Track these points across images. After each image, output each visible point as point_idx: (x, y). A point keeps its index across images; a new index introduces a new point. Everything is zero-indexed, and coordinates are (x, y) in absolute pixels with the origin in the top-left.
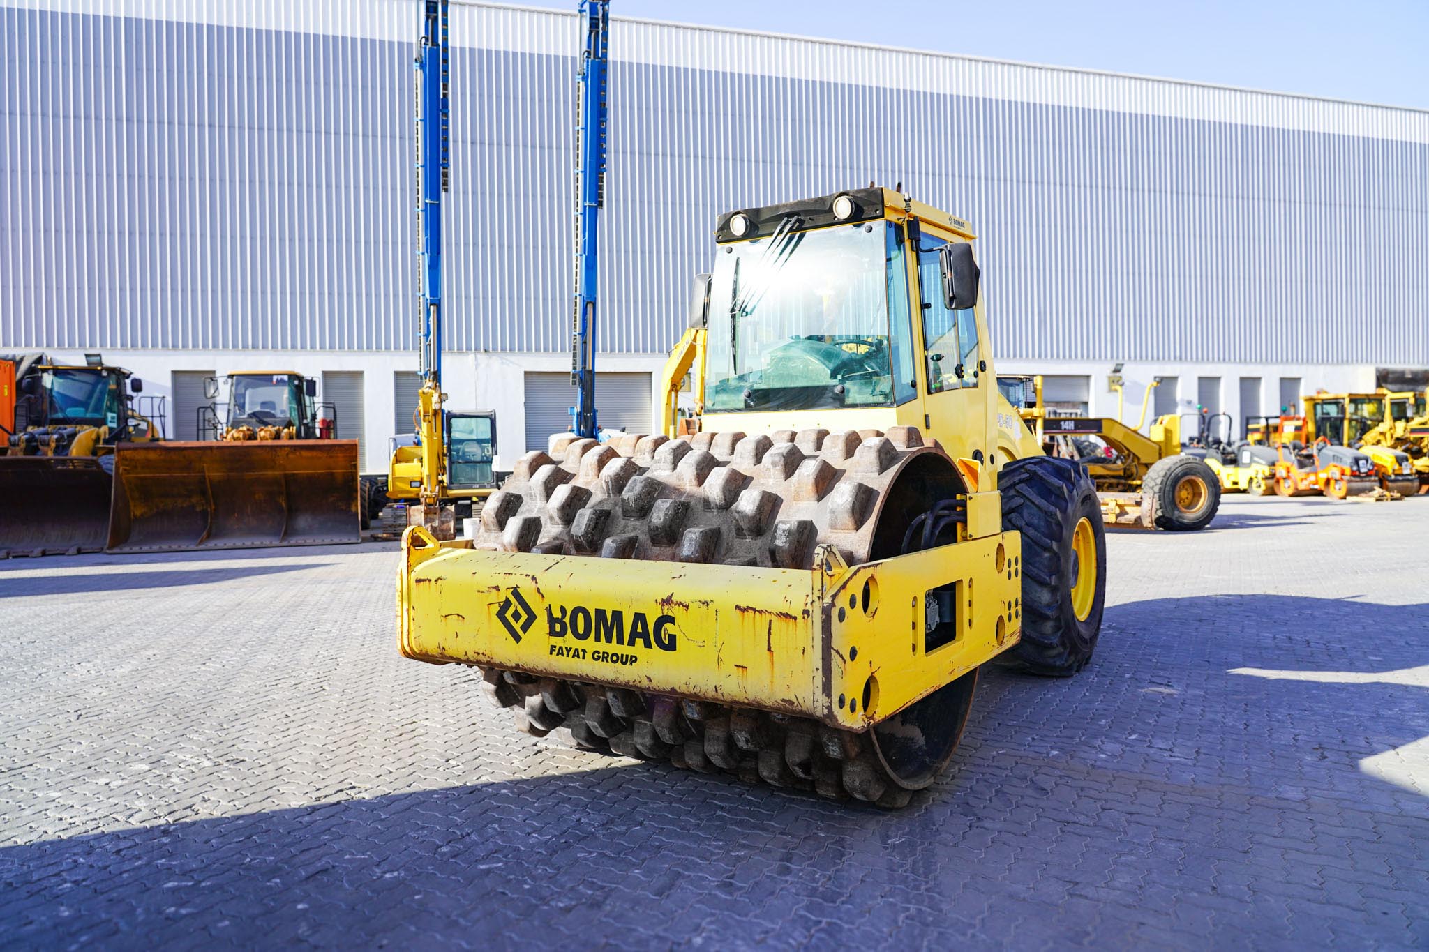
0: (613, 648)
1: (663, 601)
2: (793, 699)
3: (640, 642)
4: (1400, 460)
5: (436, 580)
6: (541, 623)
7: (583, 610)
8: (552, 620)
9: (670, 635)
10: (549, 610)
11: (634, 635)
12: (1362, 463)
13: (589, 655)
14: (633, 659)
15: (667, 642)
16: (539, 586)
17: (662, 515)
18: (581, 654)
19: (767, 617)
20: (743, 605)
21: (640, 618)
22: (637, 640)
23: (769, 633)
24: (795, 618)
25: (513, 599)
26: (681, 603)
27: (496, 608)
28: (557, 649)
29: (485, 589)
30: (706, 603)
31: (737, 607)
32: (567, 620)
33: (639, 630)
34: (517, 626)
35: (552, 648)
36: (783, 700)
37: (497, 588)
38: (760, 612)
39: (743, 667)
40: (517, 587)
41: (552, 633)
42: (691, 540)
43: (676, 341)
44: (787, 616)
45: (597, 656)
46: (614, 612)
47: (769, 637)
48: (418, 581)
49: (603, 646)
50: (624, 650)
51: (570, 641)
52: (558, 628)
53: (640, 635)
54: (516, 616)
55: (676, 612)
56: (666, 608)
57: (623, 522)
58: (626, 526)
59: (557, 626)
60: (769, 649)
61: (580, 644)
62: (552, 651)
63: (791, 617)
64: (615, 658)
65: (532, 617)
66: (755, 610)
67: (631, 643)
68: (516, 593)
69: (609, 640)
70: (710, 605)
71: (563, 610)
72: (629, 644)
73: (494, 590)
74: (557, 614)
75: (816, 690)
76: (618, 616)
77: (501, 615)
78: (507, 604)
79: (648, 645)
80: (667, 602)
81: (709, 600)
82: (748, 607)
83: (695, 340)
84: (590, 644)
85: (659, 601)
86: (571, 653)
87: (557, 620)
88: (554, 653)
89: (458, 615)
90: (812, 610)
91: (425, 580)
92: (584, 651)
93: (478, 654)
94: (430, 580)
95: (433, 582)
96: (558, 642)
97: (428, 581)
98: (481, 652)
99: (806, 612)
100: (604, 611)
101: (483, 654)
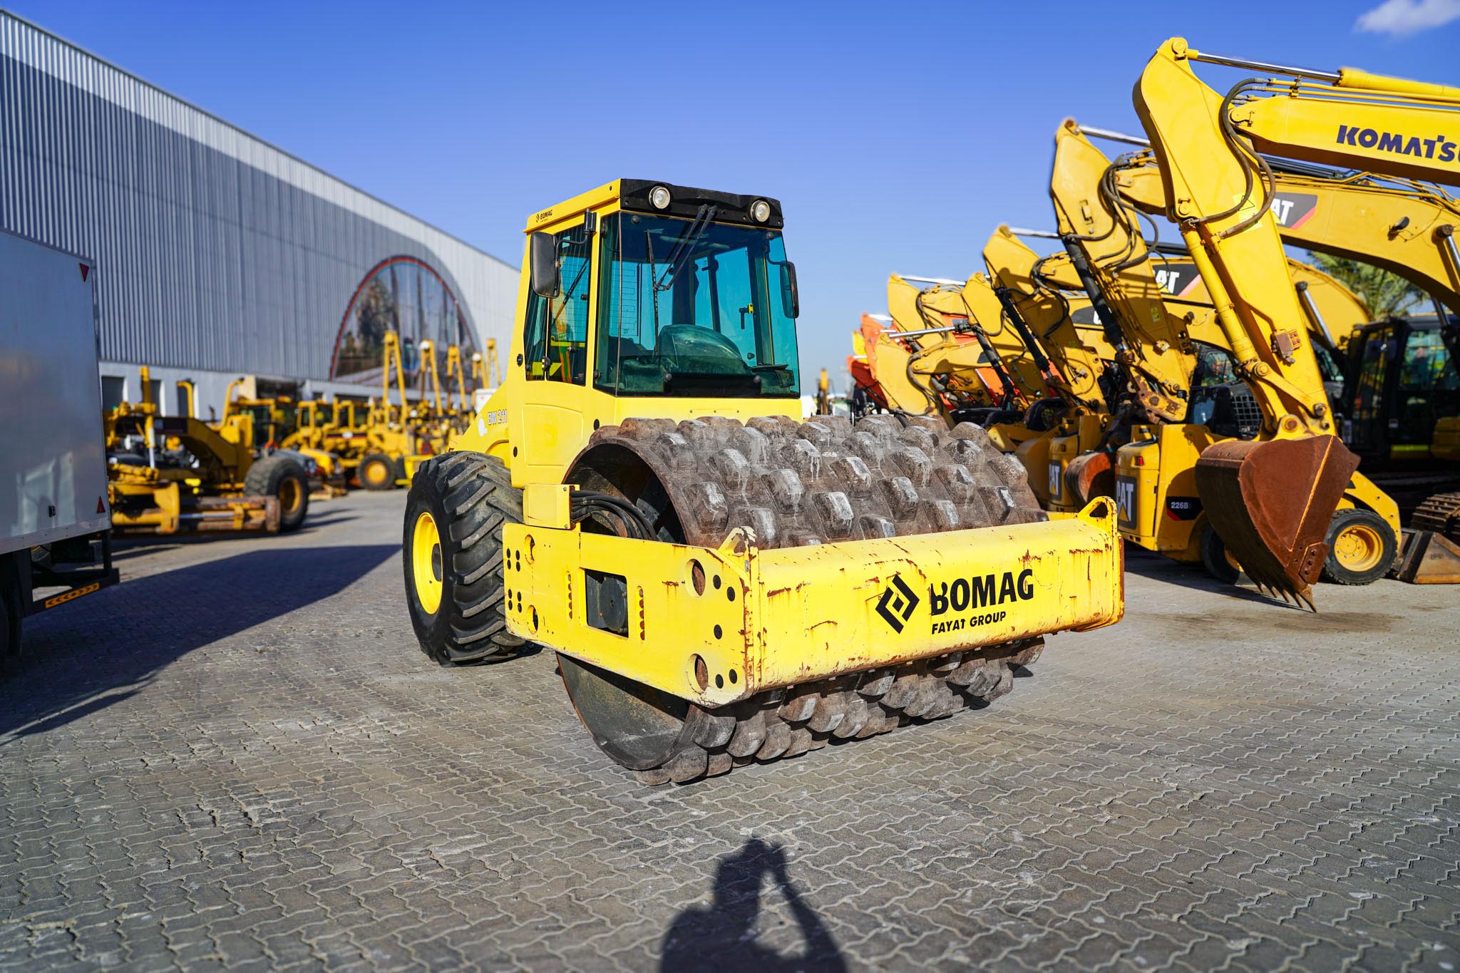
0: (987, 610)
1: (1024, 558)
3: (1007, 599)
4: (334, 461)
5: (798, 588)
6: (924, 605)
7: (962, 582)
8: (934, 599)
9: (1029, 586)
10: (931, 590)
11: (1004, 592)
12: (310, 464)
13: (967, 624)
14: (1003, 614)
15: (1027, 592)
16: (919, 568)
18: (960, 624)
19: (1087, 555)
20: (1073, 549)
21: (1008, 576)
22: (1005, 597)
23: (1089, 567)
24: (1102, 552)
25: (894, 588)
26: (1036, 557)
27: (876, 602)
28: (939, 626)
29: (862, 584)
30: (1051, 553)
31: (1071, 551)
32: (948, 595)
33: (1007, 588)
34: (898, 615)
35: (934, 627)
37: (876, 580)
38: (1084, 551)
39: (1074, 597)
40: (898, 573)
41: (935, 611)
44: (1097, 551)
45: (976, 621)
46: (987, 577)
47: (1088, 570)
48: (771, 594)
49: (981, 611)
50: (997, 609)
51: (950, 615)
52: (939, 606)
53: (1007, 592)
54: (898, 604)
55: (1032, 565)
56: (1026, 563)
59: (938, 604)
60: (1089, 579)
61: (959, 615)
62: (934, 629)
63: (1100, 551)
64: (988, 619)
65: (914, 600)
66: (1081, 551)
67: (1001, 601)
68: (898, 581)
69: (983, 604)
70: (1054, 554)
71: (944, 586)
72: (999, 603)
73: (873, 583)
74: (939, 592)
76: (991, 579)
78: (889, 593)
79: (1013, 598)
80: (1026, 557)
81: (1053, 550)
82: (1076, 550)
84: (969, 613)
85: (1021, 558)
86: (952, 627)
87: (939, 598)
88: (936, 632)
89: (829, 622)
90: (1110, 544)
91: (782, 591)
92: (963, 621)
93: (853, 659)
94: (789, 590)
95: (793, 591)
96: (939, 619)
97: (785, 592)
98: (856, 657)
99: (1107, 546)
100: (980, 578)
101: (859, 658)
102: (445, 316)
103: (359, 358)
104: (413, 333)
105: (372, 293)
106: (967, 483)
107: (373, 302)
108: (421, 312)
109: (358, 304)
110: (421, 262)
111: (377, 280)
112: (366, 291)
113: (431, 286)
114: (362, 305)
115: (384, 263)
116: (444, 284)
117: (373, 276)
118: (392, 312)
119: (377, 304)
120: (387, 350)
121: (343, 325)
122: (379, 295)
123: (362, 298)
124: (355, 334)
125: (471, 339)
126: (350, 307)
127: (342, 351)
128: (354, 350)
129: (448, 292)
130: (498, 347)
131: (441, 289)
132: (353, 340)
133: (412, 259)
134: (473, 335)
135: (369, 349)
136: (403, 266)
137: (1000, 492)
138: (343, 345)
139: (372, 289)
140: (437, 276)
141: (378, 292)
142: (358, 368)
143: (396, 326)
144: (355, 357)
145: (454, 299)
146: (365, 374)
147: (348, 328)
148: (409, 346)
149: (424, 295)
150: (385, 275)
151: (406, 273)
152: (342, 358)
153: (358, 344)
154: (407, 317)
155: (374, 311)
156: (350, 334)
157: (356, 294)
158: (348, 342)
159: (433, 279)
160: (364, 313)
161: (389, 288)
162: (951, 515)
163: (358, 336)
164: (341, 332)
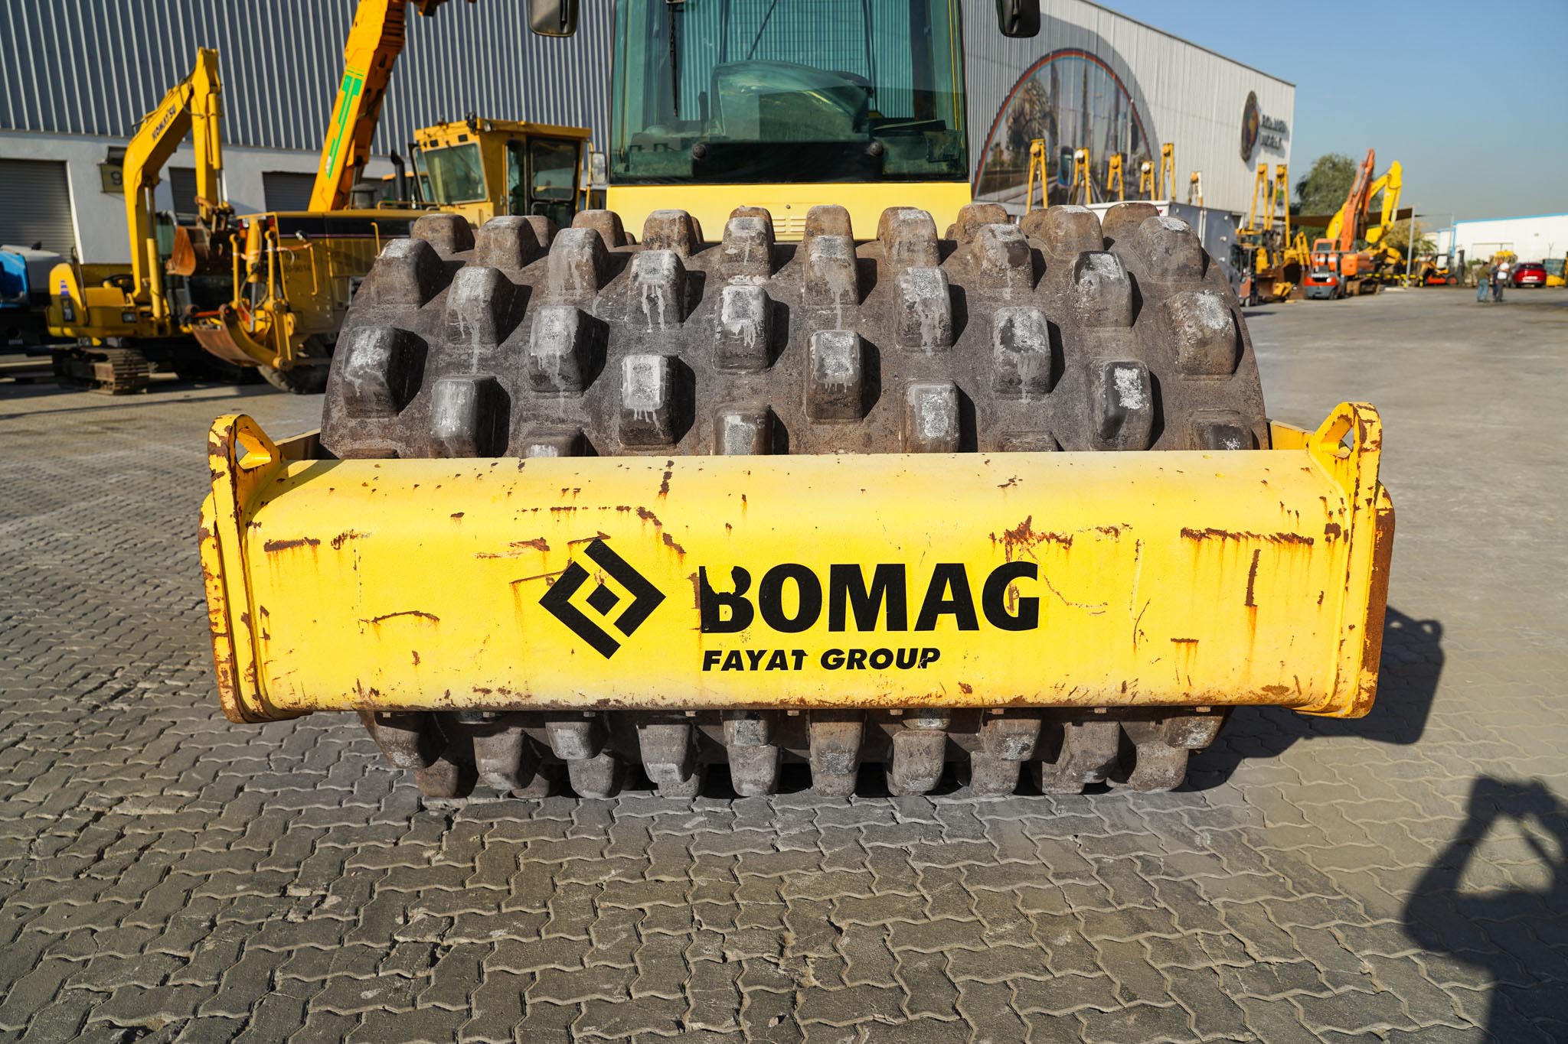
0: (881, 637)
1: (1009, 534)
2: (1290, 683)
3: (947, 621)
5: (338, 541)
6: (678, 609)
7: (798, 572)
8: (708, 600)
9: (1022, 601)
10: (702, 579)
11: (933, 608)
13: (812, 662)
14: (931, 656)
15: (1015, 614)
16: (665, 529)
17: (846, 361)
18: (791, 661)
19: (1247, 548)
20: (1199, 526)
21: (951, 573)
22: (941, 617)
23: (1252, 573)
24: (1310, 542)
25: (589, 565)
26: (1053, 536)
28: (723, 659)
29: (503, 550)
30: (1111, 532)
31: (1185, 532)
32: (752, 595)
33: (948, 596)
35: (710, 658)
36: (1268, 689)
37: (541, 545)
38: (1236, 537)
39: (1189, 641)
40: (602, 536)
41: (710, 623)
42: (936, 408)
43: (150, 108)
44: (1292, 538)
45: (831, 660)
46: (881, 569)
47: (1251, 582)
48: (272, 547)
49: (851, 638)
50: (911, 639)
51: (760, 635)
52: (726, 613)
53: (947, 608)
54: (603, 600)
55: (1038, 554)
56: (1016, 547)
57: (720, 382)
58: (731, 386)
59: (721, 610)
60: (1250, 602)
61: (788, 642)
62: (709, 661)
63: (1301, 540)
64: (882, 659)
65: (649, 596)
66: (1224, 534)
67: (927, 625)
68: (599, 550)
69: (866, 627)
70: (1123, 533)
71: (741, 577)
72: (919, 627)
73: (534, 550)
74: (723, 584)
75: (1345, 664)
76: (892, 574)
77: (557, 601)
78: (574, 576)
79: (967, 622)
80: (1022, 533)
81: (1119, 527)
82: (1209, 531)
83: (188, 105)
84: (818, 638)
85: (1000, 535)
86: (764, 662)
87: (725, 598)
88: (716, 669)
89: (417, 613)
90: (1345, 524)
91: (300, 543)
92: (799, 655)
93: (487, 691)
94: (315, 543)
95: (326, 546)
96: (725, 642)
97: (307, 547)
98: (494, 687)
99: (1332, 529)
100: (856, 569)
101: (502, 691)
102: (1116, 119)
103: (1008, 172)
104: (1074, 141)
105: (1027, 97)
106: (1018, 350)
107: (1027, 106)
108: (1085, 115)
109: (1010, 110)
110: (1090, 55)
111: (1034, 80)
112: (1020, 94)
113: (1101, 83)
114: (1014, 111)
115: (1044, 59)
116: (1117, 79)
117: (1031, 76)
118: (1051, 119)
119: (1032, 108)
120: (1033, 162)
121: (990, 136)
122: (1034, 98)
123: (1015, 103)
124: (1003, 146)
125: (1147, 145)
126: (999, 115)
127: (987, 164)
128: (1002, 164)
129: (1123, 88)
130: (1176, 153)
131: (1113, 85)
132: (1001, 152)
133: (1079, 52)
134: (1150, 140)
135: (1019, 162)
136: (1066, 62)
137: (1111, 374)
138: (989, 158)
139: (1027, 91)
140: (1110, 70)
141: (1035, 94)
142: (1004, 185)
143: (1054, 132)
144: (1001, 172)
145: (1129, 98)
146: (1013, 191)
147: (995, 140)
148: (1068, 157)
149: (1091, 96)
150: (1044, 75)
151: (1070, 69)
152: (986, 173)
153: (1007, 156)
154: (1068, 124)
155: (1028, 118)
156: (998, 145)
157: (1008, 99)
158: (995, 156)
159: (1103, 74)
160: (1016, 120)
161: (1048, 89)
162: (929, 417)
163: (1008, 148)
164: (987, 143)
